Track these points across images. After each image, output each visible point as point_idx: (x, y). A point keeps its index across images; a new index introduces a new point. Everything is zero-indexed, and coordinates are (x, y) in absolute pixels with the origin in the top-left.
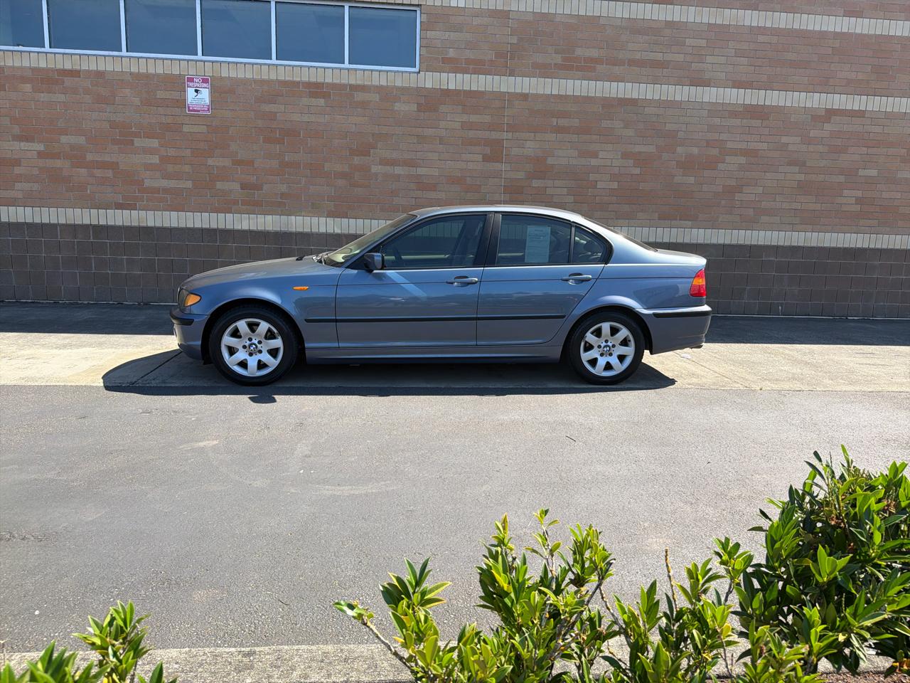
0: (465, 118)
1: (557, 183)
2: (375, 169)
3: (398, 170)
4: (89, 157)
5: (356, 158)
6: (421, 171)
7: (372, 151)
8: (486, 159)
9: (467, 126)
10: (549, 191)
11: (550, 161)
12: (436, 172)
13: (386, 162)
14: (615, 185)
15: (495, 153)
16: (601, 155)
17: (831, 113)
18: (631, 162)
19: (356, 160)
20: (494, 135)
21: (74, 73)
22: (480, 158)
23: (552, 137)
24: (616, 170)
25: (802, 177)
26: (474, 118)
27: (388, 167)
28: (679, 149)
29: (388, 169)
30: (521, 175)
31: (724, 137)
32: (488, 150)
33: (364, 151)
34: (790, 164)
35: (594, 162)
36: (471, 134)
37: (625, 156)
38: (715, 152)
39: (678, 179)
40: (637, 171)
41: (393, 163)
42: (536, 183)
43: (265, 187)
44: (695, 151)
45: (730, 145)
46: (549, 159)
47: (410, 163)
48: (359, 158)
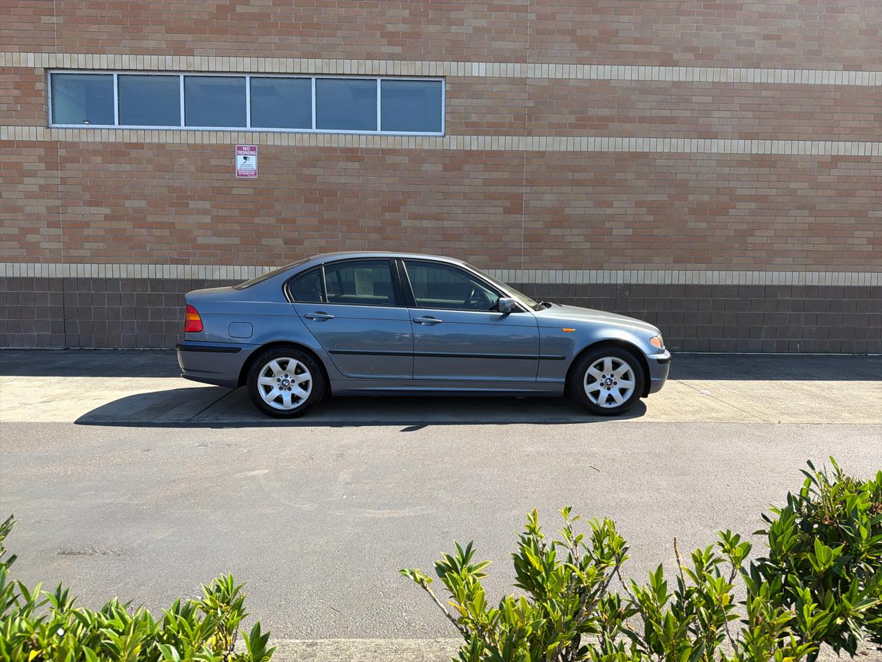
0: (487, 175)
1: (575, 231)
2: (404, 223)
3: (425, 224)
4: (150, 219)
5: (387, 214)
6: (446, 224)
7: (402, 207)
8: (507, 211)
9: (489, 182)
10: (567, 239)
11: (567, 211)
12: (460, 225)
13: (413, 217)
14: (630, 232)
15: (515, 206)
16: (616, 204)
17: (836, 159)
18: (645, 210)
19: (388, 216)
20: (514, 190)
21: (139, 146)
22: (501, 210)
23: (568, 189)
24: (631, 218)
25: (812, 220)
26: (495, 175)
27: (417, 221)
28: (691, 197)
29: (417, 223)
30: (540, 225)
31: (732, 184)
32: (508, 203)
33: (394, 207)
34: (799, 208)
35: (609, 211)
36: (493, 189)
37: (639, 204)
38: (725, 199)
39: (691, 225)
40: (651, 218)
41: (421, 217)
42: (554, 232)
43: (306, 242)
44: (706, 198)
45: (739, 192)
46: (566, 209)
47: (437, 217)
48: (390, 214)
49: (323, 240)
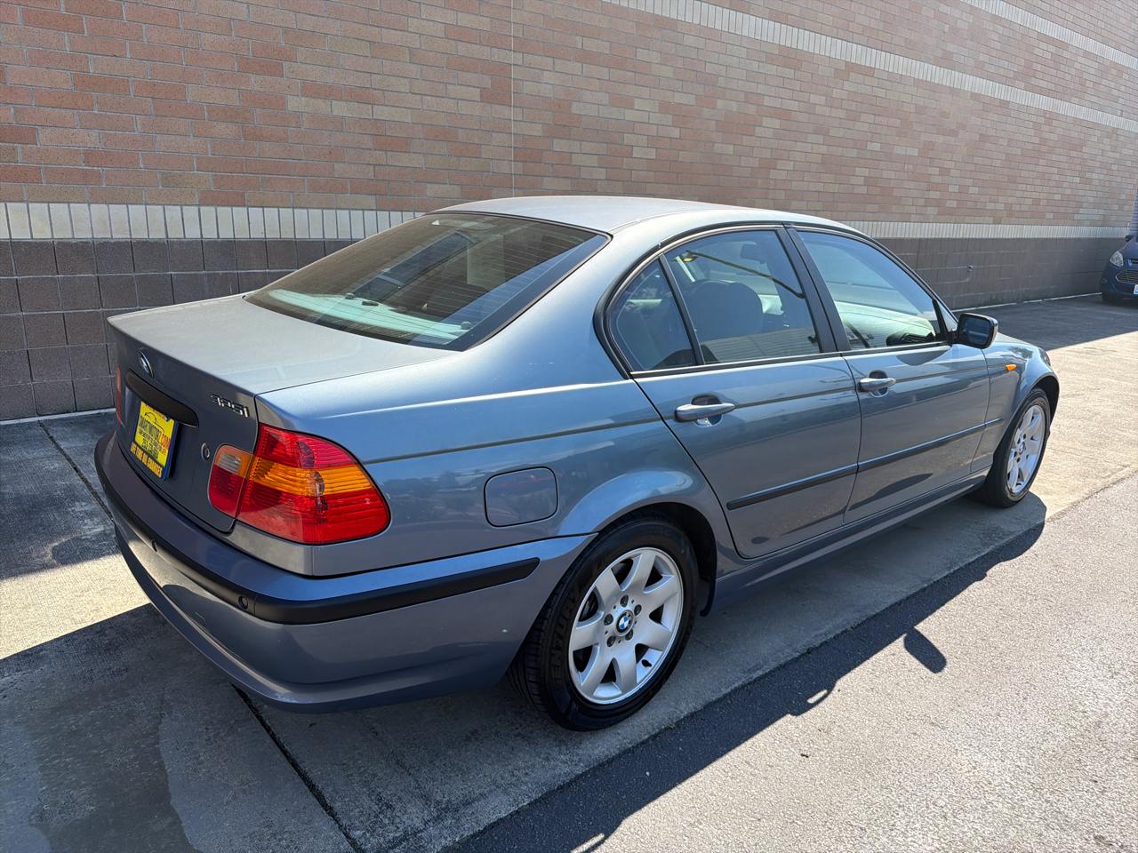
0: (450, 17)
1: (587, 147)
2: (295, 103)
3: (340, 109)
5: (253, 78)
6: (382, 112)
7: (286, 65)
8: (488, 97)
9: (456, 34)
10: (577, 160)
11: (576, 109)
12: (407, 118)
13: (311, 90)
14: (652, 154)
15: (497, 94)
16: (638, 104)
17: (851, 67)
18: (669, 119)
19: (255, 82)
20: (498, 55)
22: (475, 94)
23: (575, 67)
24: (653, 131)
25: (824, 149)
26: (465, 20)
27: (320, 102)
28: (720, 103)
29: (321, 105)
30: (537, 130)
31: (761, 89)
32: (487, 82)
33: (270, 63)
34: (816, 133)
35: (630, 115)
36: (462, 49)
37: (665, 108)
38: (752, 109)
39: (718, 148)
40: (676, 133)
41: (329, 93)
42: (559, 145)
44: (734, 106)
45: (767, 102)
46: (575, 105)
47: (360, 96)
48: (260, 78)
49: (94, 133)
